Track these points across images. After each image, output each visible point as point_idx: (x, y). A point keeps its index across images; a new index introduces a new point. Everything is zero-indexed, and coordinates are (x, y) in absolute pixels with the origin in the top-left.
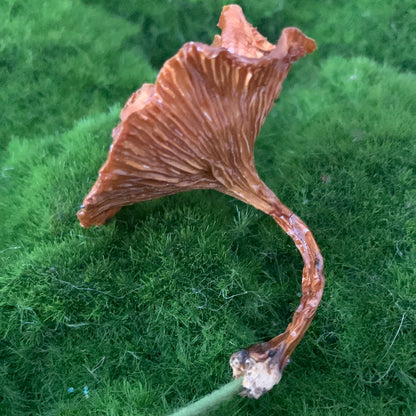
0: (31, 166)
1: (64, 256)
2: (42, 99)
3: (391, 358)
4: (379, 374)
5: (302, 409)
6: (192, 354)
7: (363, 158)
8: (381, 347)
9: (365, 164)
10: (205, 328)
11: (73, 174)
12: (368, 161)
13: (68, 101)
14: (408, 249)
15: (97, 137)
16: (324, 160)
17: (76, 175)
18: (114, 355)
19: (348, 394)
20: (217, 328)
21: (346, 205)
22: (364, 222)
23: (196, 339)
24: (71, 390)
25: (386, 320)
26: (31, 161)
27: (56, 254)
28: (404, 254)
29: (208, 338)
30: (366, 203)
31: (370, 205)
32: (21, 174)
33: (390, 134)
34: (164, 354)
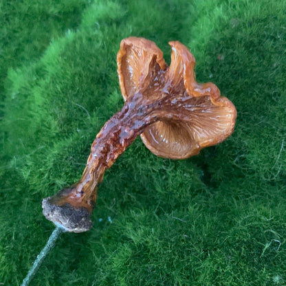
0: (30, 88)
1: (74, 147)
2: (17, 35)
3: (280, 164)
4: (273, 174)
5: (233, 202)
6: (165, 186)
7: (242, 39)
8: (273, 159)
9: (243, 43)
10: (168, 170)
11: (59, 90)
12: (245, 40)
13: (34, 31)
14: (279, 95)
15: (65, 58)
16: (217, 45)
17: (62, 89)
18: (120, 196)
19: (258, 189)
20: (175, 169)
21: (236, 73)
22: (250, 83)
23: (164, 177)
24: (101, 220)
25: (273, 143)
26: (28, 85)
27: (69, 147)
28: (277, 99)
29: (171, 175)
30: (249, 70)
31: (251, 70)
32: (25, 95)
33: (255, 18)
34: (147, 189)
